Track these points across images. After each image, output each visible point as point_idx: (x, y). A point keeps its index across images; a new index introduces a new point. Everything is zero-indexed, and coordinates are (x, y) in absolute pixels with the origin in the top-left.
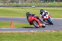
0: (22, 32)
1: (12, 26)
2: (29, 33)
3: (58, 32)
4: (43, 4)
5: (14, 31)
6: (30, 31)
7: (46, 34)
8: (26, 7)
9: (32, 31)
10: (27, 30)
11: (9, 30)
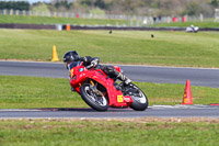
1: (187, 100)
5: (195, 117)
11: (176, 115)
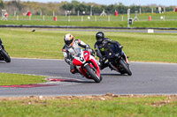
0: (11, 98)
2: (33, 103)
3: (115, 100)
4: (70, 19)
6: (36, 97)
7: (80, 106)
8: (21, 27)
9: (41, 97)
10: (28, 94)
